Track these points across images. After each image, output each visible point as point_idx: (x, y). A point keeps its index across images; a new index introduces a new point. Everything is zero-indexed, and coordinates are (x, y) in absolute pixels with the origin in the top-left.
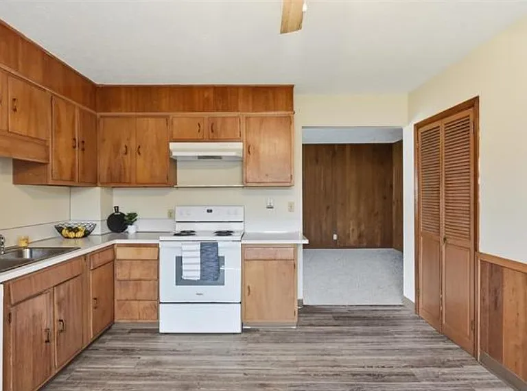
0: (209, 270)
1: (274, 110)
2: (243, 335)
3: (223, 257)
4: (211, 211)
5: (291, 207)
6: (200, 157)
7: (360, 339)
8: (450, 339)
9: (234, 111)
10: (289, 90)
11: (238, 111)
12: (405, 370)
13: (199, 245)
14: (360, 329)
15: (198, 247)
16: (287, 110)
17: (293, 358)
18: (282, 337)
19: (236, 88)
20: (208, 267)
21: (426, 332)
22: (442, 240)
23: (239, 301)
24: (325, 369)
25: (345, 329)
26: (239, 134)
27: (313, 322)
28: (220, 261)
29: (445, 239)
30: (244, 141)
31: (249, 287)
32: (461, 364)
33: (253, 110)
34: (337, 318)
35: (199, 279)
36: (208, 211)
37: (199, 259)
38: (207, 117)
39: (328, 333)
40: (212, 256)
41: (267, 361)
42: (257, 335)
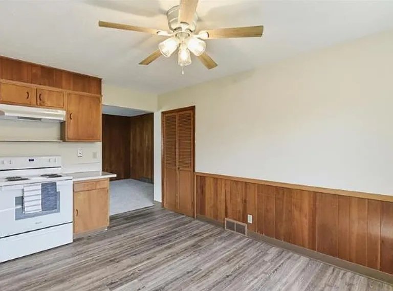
0: (49, 203)
1: (88, 92)
2: (74, 243)
3: (59, 192)
4: (33, 160)
5: (95, 156)
6: (19, 118)
7: (144, 225)
8: (182, 214)
9: (59, 88)
10: (98, 81)
11: (62, 88)
12: (172, 231)
13: (41, 186)
14: (142, 221)
15: (40, 187)
16: (97, 94)
17: (118, 243)
18: (101, 237)
19: (61, 72)
20: (49, 200)
21: (170, 214)
22: (177, 169)
23: (72, 220)
24: (139, 242)
25: (134, 223)
26: (62, 104)
27: (115, 224)
28: (57, 195)
29: (179, 168)
30: (67, 109)
31: (77, 210)
32: (190, 222)
33: (74, 90)
34: (126, 219)
35: (41, 211)
36: (30, 160)
37: (41, 196)
38: (36, 88)
39: (127, 227)
40: (52, 192)
41: (104, 250)
42: (85, 240)
